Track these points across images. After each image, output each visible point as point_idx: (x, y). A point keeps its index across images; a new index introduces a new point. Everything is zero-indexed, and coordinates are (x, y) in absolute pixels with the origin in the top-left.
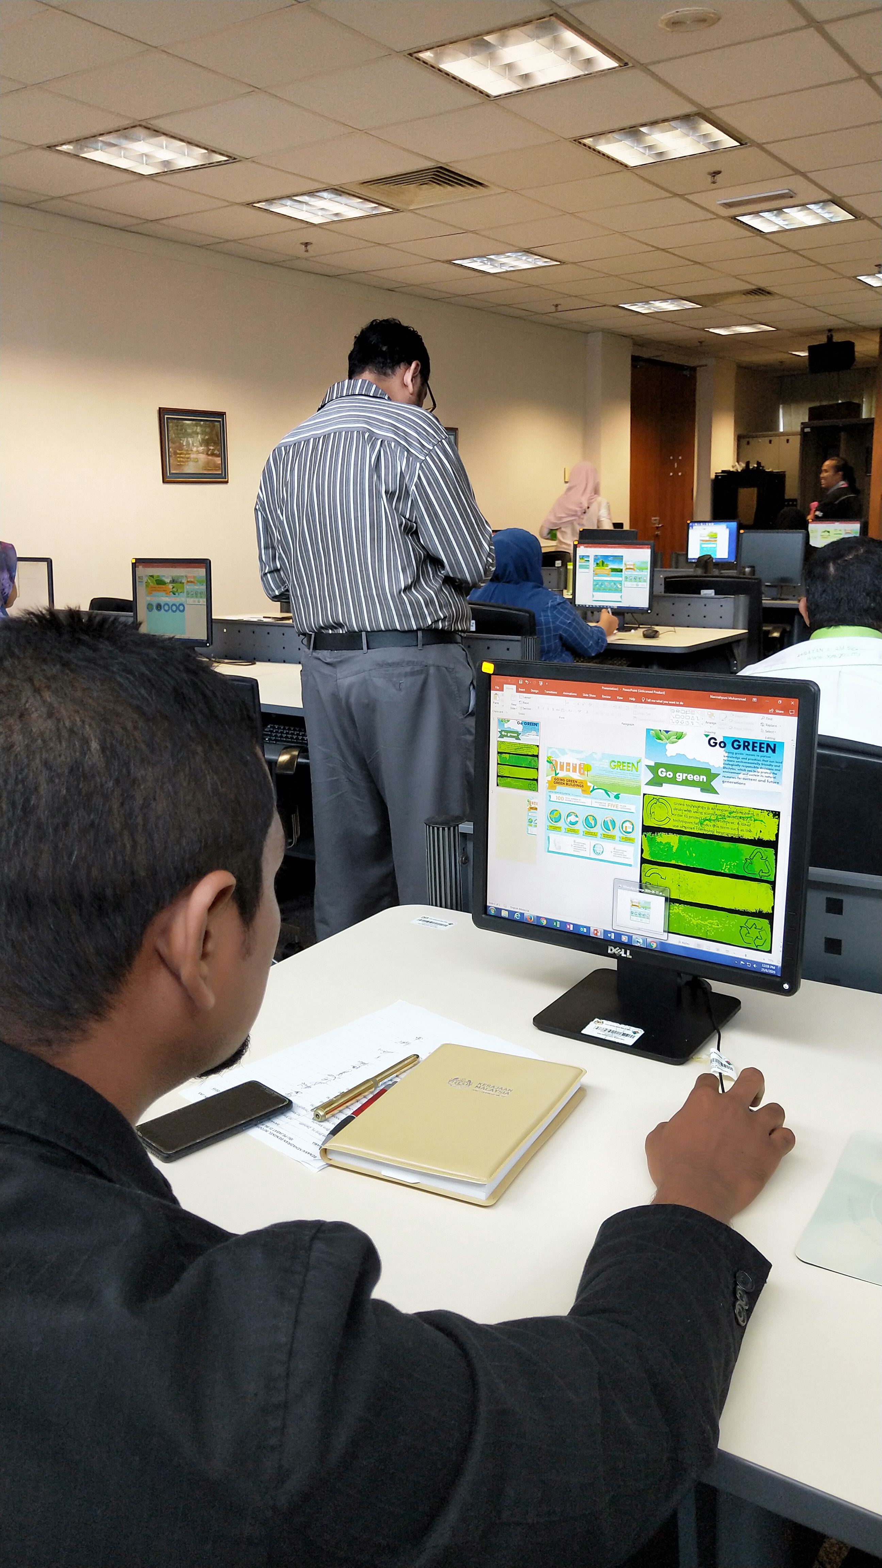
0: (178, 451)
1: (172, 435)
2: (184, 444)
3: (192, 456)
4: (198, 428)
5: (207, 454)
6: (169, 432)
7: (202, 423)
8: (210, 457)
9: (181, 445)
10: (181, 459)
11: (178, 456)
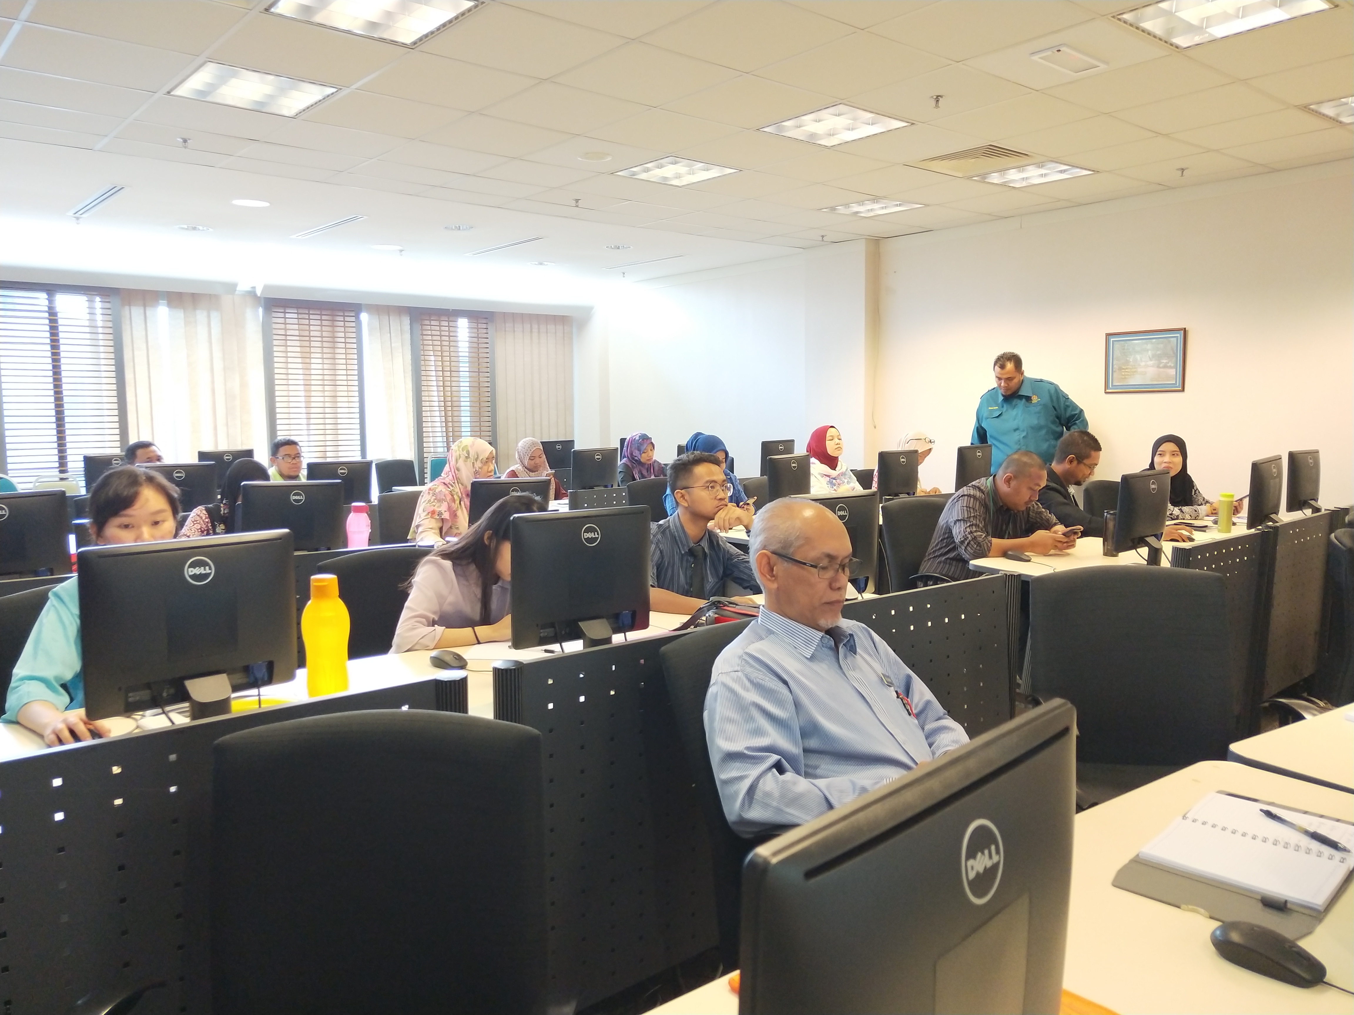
0: (1123, 367)
1: (1117, 353)
2: (1131, 360)
3: (1139, 370)
4: (1149, 345)
5: (1158, 367)
6: (1115, 352)
7: (1154, 340)
8: (1162, 370)
9: (1127, 362)
10: (1126, 373)
11: (1124, 370)
